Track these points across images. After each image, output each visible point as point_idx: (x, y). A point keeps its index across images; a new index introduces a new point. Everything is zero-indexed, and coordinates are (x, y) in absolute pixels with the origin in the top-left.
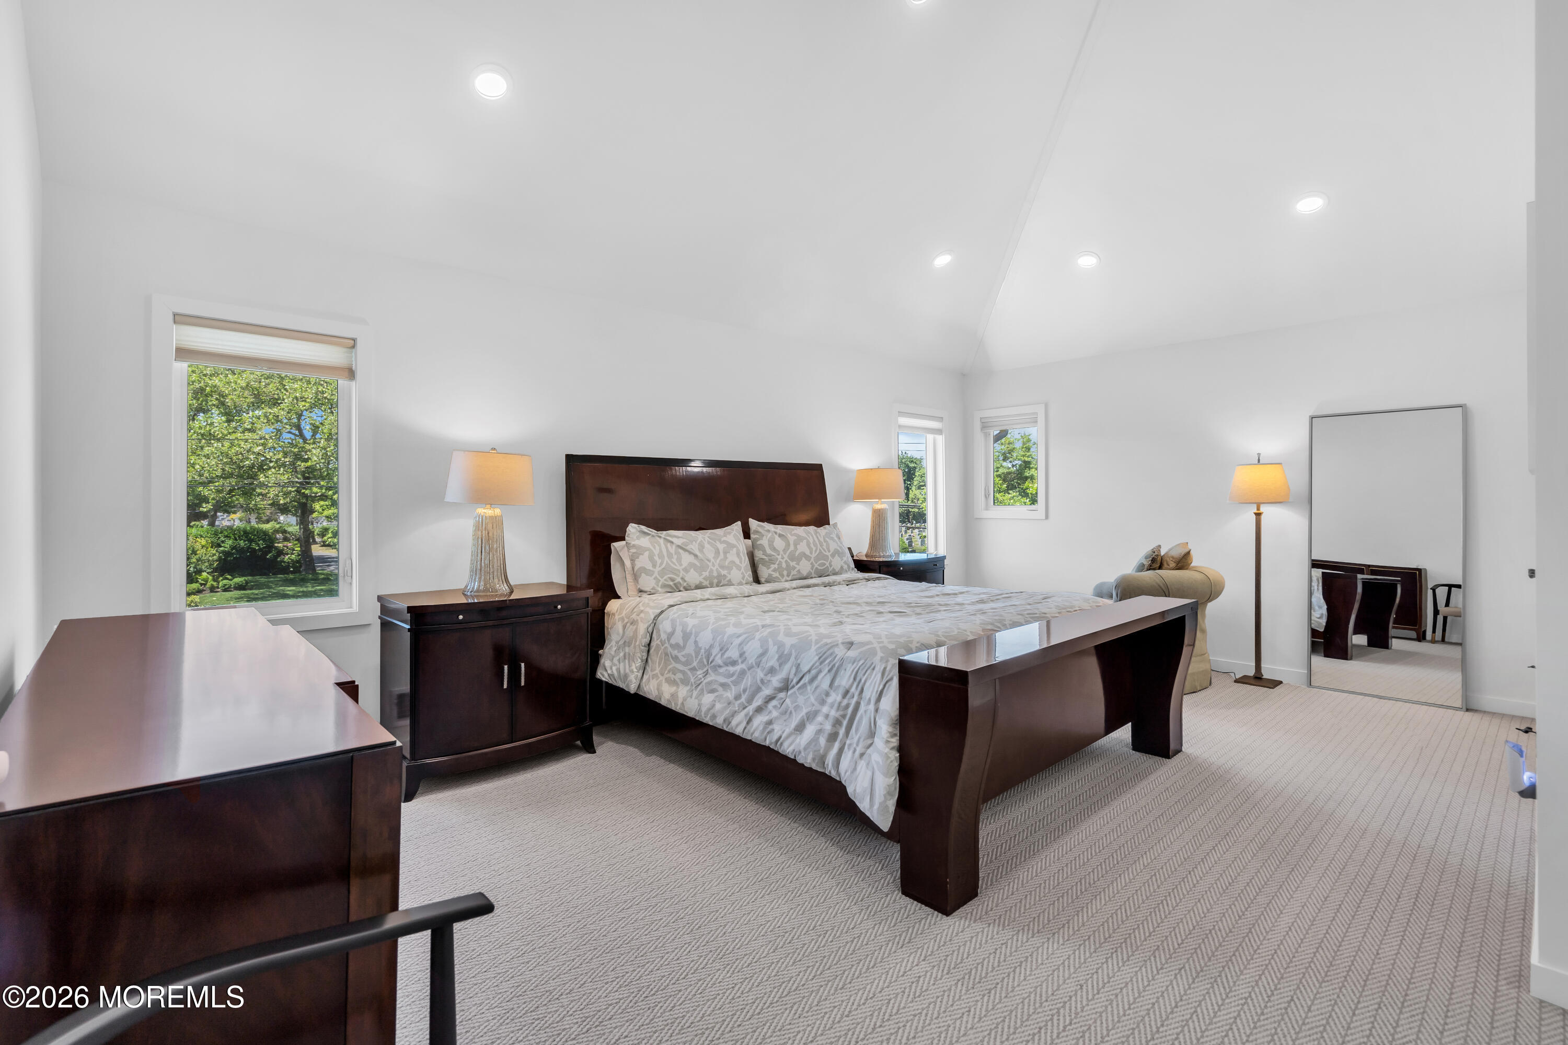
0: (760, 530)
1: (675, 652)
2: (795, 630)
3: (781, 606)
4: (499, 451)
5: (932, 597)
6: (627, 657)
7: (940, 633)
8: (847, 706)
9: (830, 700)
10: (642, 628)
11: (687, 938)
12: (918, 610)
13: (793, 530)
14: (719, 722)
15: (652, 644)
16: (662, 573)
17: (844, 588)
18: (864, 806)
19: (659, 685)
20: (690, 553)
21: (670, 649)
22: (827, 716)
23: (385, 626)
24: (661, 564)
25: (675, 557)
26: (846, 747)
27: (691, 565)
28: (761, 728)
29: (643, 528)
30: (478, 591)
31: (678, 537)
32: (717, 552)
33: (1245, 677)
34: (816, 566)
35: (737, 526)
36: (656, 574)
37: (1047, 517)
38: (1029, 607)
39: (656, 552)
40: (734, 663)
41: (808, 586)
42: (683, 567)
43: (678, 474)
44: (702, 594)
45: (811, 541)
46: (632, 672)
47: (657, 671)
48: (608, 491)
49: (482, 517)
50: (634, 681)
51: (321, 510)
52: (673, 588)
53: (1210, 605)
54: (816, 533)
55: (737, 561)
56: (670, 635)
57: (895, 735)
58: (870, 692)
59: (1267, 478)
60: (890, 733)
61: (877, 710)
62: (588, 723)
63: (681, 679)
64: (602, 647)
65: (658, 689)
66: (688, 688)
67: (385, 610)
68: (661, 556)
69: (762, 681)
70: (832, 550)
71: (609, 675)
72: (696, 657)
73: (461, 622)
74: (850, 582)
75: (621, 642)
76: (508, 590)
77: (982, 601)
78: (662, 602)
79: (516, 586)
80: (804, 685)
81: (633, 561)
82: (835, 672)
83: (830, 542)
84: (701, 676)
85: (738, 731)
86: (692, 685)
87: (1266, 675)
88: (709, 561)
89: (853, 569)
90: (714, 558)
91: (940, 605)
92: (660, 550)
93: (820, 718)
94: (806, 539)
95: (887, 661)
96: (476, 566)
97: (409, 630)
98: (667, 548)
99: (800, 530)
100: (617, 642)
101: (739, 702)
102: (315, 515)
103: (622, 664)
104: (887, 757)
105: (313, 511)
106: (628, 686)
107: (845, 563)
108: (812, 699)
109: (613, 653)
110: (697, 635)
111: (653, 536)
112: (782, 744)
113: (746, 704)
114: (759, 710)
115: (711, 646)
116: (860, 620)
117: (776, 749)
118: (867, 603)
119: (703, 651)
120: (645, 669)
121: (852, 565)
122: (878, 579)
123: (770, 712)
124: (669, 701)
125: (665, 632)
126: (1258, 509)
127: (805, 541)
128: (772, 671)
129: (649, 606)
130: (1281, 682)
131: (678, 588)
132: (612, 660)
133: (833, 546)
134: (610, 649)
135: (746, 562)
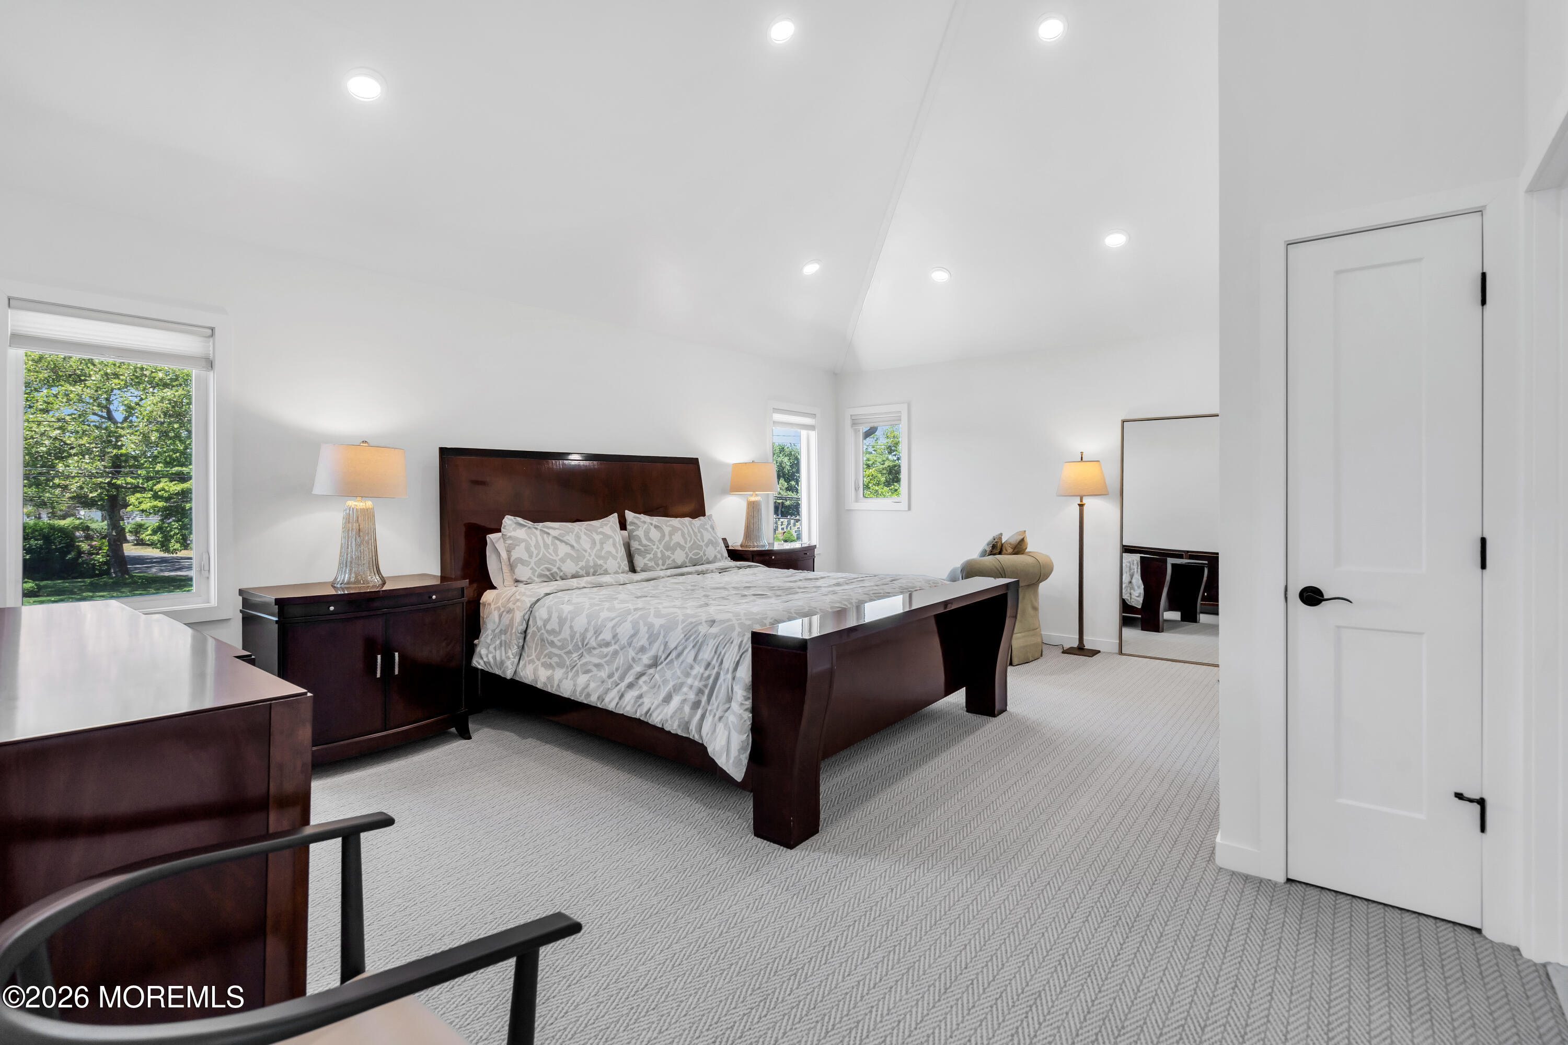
0: (636, 521)
1: (551, 638)
2: (664, 611)
3: (654, 592)
4: (371, 445)
5: (795, 581)
6: (503, 645)
7: (792, 611)
8: (709, 677)
9: (694, 672)
10: (518, 616)
11: (561, 884)
12: (779, 593)
13: (669, 521)
14: (593, 700)
15: (528, 631)
16: (538, 563)
17: (717, 576)
18: (722, 762)
19: (535, 670)
20: (567, 544)
21: (546, 635)
22: (691, 687)
23: (248, 620)
24: (538, 555)
25: (551, 547)
26: (707, 714)
27: (568, 555)
28: (633, 701)
29: (520, 520)
30: (348, 583)
31: (555, 529)
32: (594, 543)
33: (1072, 648)
34: (691, 555)
35: (614, 518)
36: (532, 564)
37: (909, 509)
38: (876, 588)
39: (533, 543)
40: (607, 644)
41: (682, 575)
42: (559, 557)
43: (555, 467)
44: (578, 583)
45: (686, 532)
46: (508, 658)
47: (533, 656)
48: (483, 483)
49: (353, 509)
50: (510, 667)
51: (137, 503)
52: (549, 577)
53: (1042, 586)
54: (691, 524)
55: (613, 551)
56: (546, 622)
57: (749, 698)
58: (728, 663)
59: (1086, 473)
60: (744, 696)
61: (734, 678)
62: (463, 710)
63: (556, 663)
64: (477, 636)
65: (534, 674)
66: (564, 670)
67: (246, 603)
68: (537, 546)
69: (633, 659)
70: (706, 540)
71: (485, 662)
72: (572, 641)
73: (333, 613)
74: (723, 570)
75: (497, 631)
76: (380, 582)
77: (838, 584)
78: (538, 590)
79: (389, 577)
80: (672, 661)
81: (509, 552)
82: (699, 647)
83: (705, 533)
84: (576, 659)
85: (611, 707)
86: (567, 667)
87: (1088, 646)
88: (586, 551)
89: (726, 558)
90: (590, 548)
91: (799, 588)
92: (537, 541)
93: (685, 689)
94: (680, 529)
95: (744, 635)
96: (347, 558)
97: (277, 622)
98: (543, 539)
99: (675, 522)
100: (493, 631)
101: (612, 680)
102: (129, 509)
103: (498, 652)
104: (741, 717)
105: (126, 505)
106: (504, 672)
107: (719, 552)
108: (679, 673)
109: (489, 641)
110: (572, 620)
111: (529, 528)
112: (651, 715)
113: (619, 682)
114: (630, 686)
115: (586, 630)
116: (725, 602)
117: (646, 720)
118: (734, 588)
119: (578, 635)
120: (521, 655)
121: (726, 554)
122: (749, 567)
123: (641, 687)
124: (545, 684)
125: (541, 619)
126: (1081, 501)
127: (680, 532)
128: (642, 650)
129: (526, 595)
130: (1099, 652)
131: (554, 577)
132: (488, 648)
133: (707, 536)
134: (486, 637)
135: (622, 552)
